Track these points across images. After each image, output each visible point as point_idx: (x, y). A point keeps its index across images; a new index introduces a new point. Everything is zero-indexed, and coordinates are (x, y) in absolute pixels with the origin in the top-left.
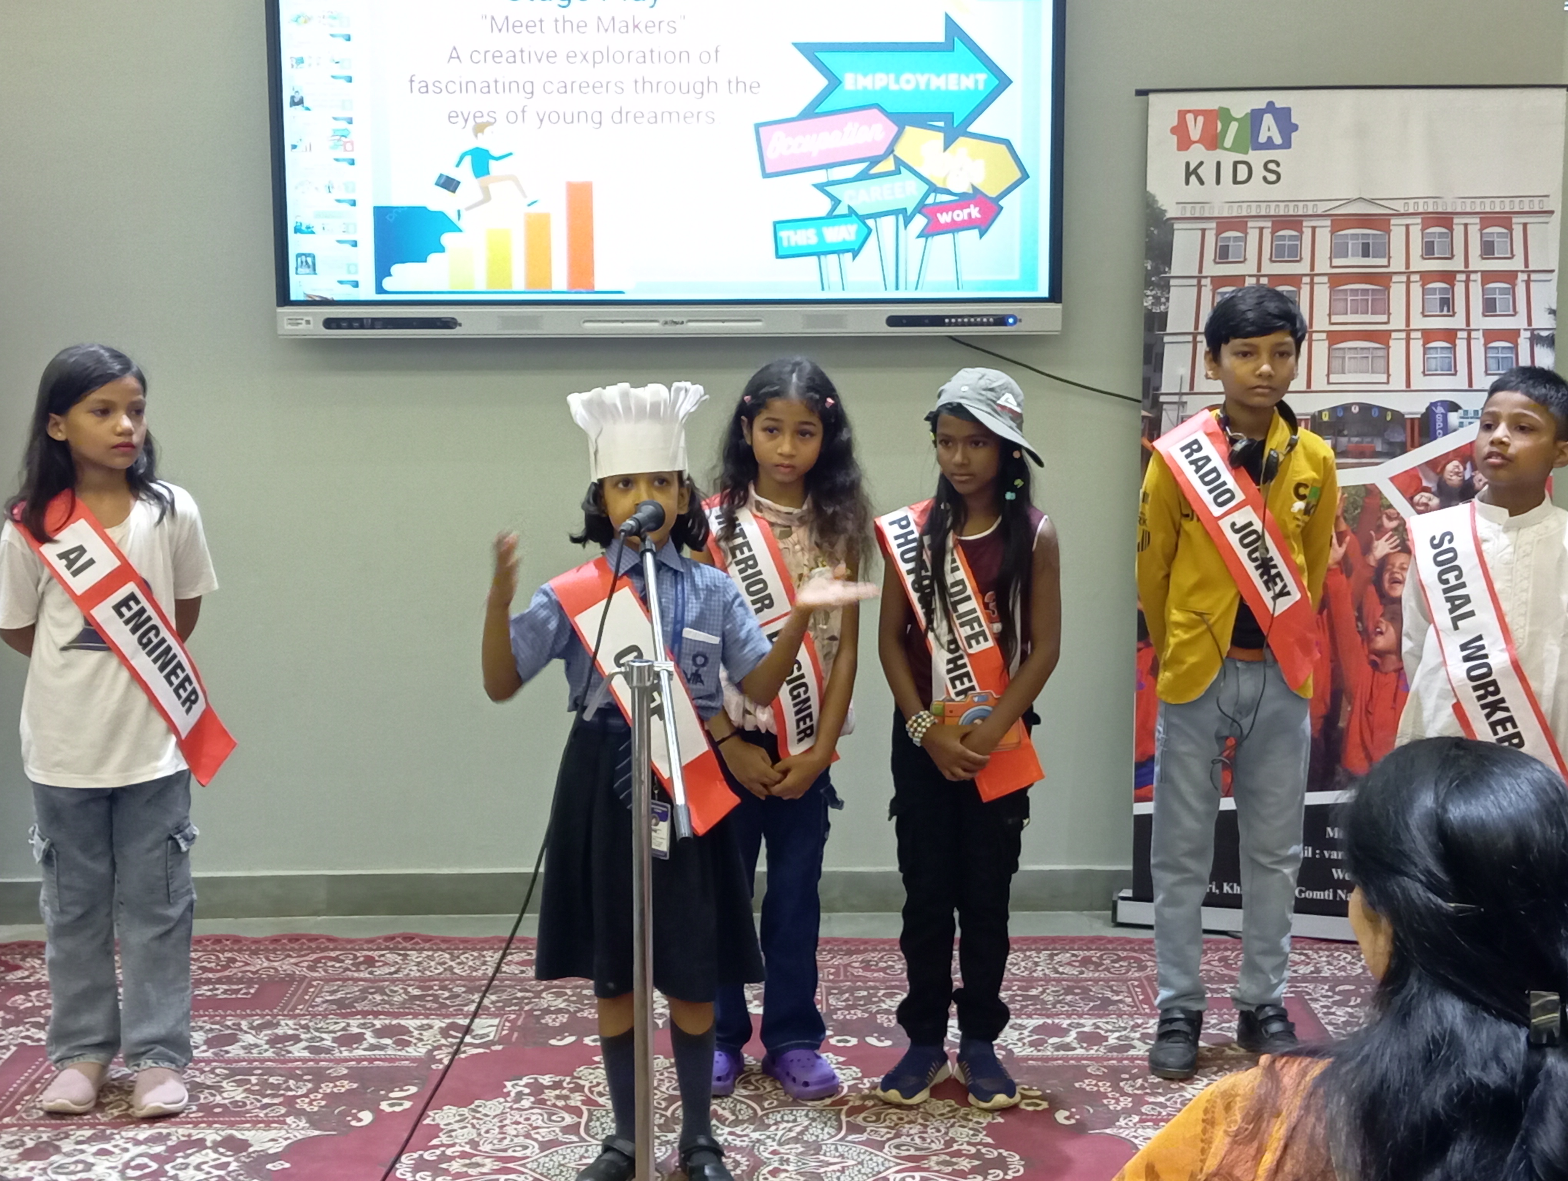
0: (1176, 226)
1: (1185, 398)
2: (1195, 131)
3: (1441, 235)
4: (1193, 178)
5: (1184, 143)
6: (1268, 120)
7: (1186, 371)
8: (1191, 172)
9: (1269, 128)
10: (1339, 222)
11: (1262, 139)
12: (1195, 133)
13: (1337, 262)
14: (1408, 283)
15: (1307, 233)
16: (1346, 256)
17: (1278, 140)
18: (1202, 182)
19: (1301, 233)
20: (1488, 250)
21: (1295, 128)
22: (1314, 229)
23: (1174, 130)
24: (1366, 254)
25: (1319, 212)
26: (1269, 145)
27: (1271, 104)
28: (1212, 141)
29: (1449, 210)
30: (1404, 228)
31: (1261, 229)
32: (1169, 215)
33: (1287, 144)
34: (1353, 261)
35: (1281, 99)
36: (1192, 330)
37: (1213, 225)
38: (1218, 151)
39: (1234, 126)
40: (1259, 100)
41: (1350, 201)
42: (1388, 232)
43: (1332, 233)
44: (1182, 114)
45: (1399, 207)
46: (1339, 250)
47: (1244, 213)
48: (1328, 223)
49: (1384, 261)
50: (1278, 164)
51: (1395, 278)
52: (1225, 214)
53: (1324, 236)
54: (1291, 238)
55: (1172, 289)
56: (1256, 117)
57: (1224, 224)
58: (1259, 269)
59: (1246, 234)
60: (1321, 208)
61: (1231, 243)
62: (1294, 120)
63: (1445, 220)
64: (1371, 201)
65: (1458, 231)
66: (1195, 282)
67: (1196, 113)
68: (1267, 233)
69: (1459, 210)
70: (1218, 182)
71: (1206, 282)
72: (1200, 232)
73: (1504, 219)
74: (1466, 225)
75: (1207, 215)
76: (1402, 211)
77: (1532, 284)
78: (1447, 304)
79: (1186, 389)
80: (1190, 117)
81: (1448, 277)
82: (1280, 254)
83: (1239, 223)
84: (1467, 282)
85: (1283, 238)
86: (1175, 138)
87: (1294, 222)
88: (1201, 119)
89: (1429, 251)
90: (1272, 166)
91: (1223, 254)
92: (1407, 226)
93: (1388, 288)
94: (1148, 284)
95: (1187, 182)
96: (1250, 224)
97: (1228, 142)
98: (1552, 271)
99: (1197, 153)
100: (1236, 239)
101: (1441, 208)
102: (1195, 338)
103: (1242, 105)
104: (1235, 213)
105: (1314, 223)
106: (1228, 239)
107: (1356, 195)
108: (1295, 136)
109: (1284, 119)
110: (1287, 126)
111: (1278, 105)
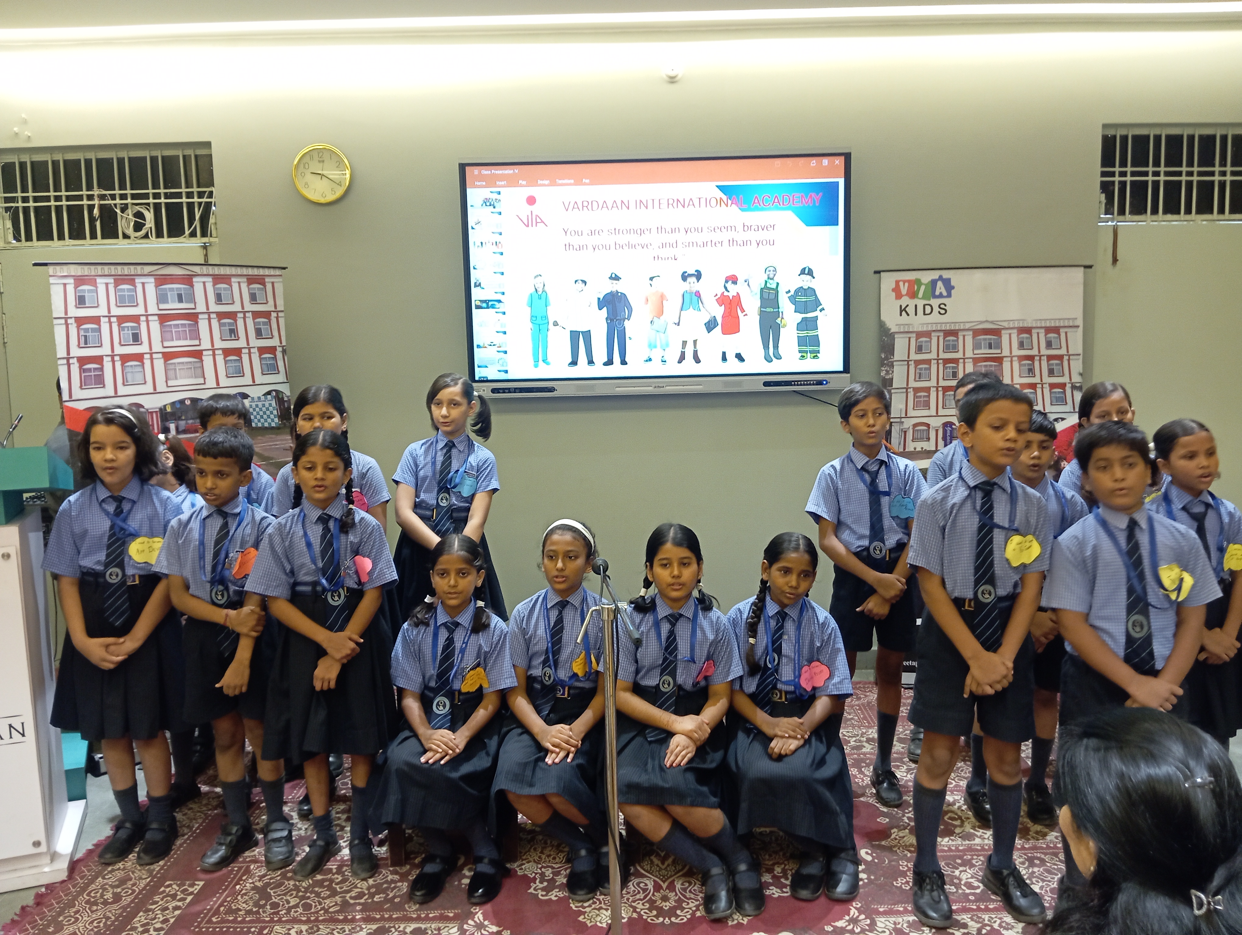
0: (896, 336)
1: (903, 420)
2: (904, 290)
3: (1027, 338)
4: (904, 313)
5: (899, 296)
6: (940, 284)
7: (903, 407)
8: (903, 310)
9: (940, 288)
10: (977, 333)
11: (937, 293)
12: (904, 291)
13: (976, 352)
14: (1011, 362)
15: (961, 338)
16: (981, 348)
17: (945, 294)
18: (908, 315)
19: (958, 338)
20: (1049, 345)
21: (953, 288)
22: (964, 336)
23: (893, 290)
24: (990, 347)
25: (967, 327)
26: (941, 296)
27: (941, 277)
28: (913, 295)
29: (1030, 325)
30: (1008, 336)
31: (938, 337)
32: (892, 331)
33: (949, 295)
34: (984, 351)
35: (946, 274)
36: (905, 386)
37: (914, 335)
38: (916, 299)
39: (923, 288)
40: (935, 275)
41: (982, 322)
42: (1000, 336)
43: (974, 337)
44: (897, 282)
45: (1006, 325)
46: (976, 346)
47: (930, 329)
48: (971, 333)
49: (999, 351)
50: (945, 305)
51: (1005, 359)
52: (920, 329)
53: (969, 340)
54: (953, 341)
55: (895, 367)
56: (934, 283)
57: (919, 335)
58: (938, 356)
59: (931, 339)
60: (967, 326)
61: (923, 344)
62: (953, 283)
63: (1028, 330)
64: (992, 322)
65: (1035, 337)
66: (906, 363)
67: (904, 282)
68: (941, 339)
69: (1034, 325)
70: (916, 315)
71: (912, 363)
72: (907, 339)
73: (1056, 330)
74: (1038, 333)
75: (911, 330)
76: (1007, 327)
77: (1071, 362)
78: (1031, 371)
79: (904, 416)
80: (901, 284)
81: (1031, 358)
82: (947, 349)
83: (928, 334)
84: (1040, 360)
85: (949, 341)
87: (954, 333)
88: (907, 284)
89: (1021, 345)
90: (942, 306)
91: (919, 349)
92: (1010, 335)
93: (1001, 364)
94: (882, 365)
95: (901, 315)
96: (933, 334)
97: (921, 295)
98: (1079, 355)
99: (905, 301)
100: (926, 342)
101: (1026, 325)
102: (907, 391)
103: (926, 277)
104: (925, 329)
105: (964, 333)
106: (922, 342)
107: (985, 320)
108: (953, 291)
109: (947, 284)
110: (949, 287)
111: (944, 277)
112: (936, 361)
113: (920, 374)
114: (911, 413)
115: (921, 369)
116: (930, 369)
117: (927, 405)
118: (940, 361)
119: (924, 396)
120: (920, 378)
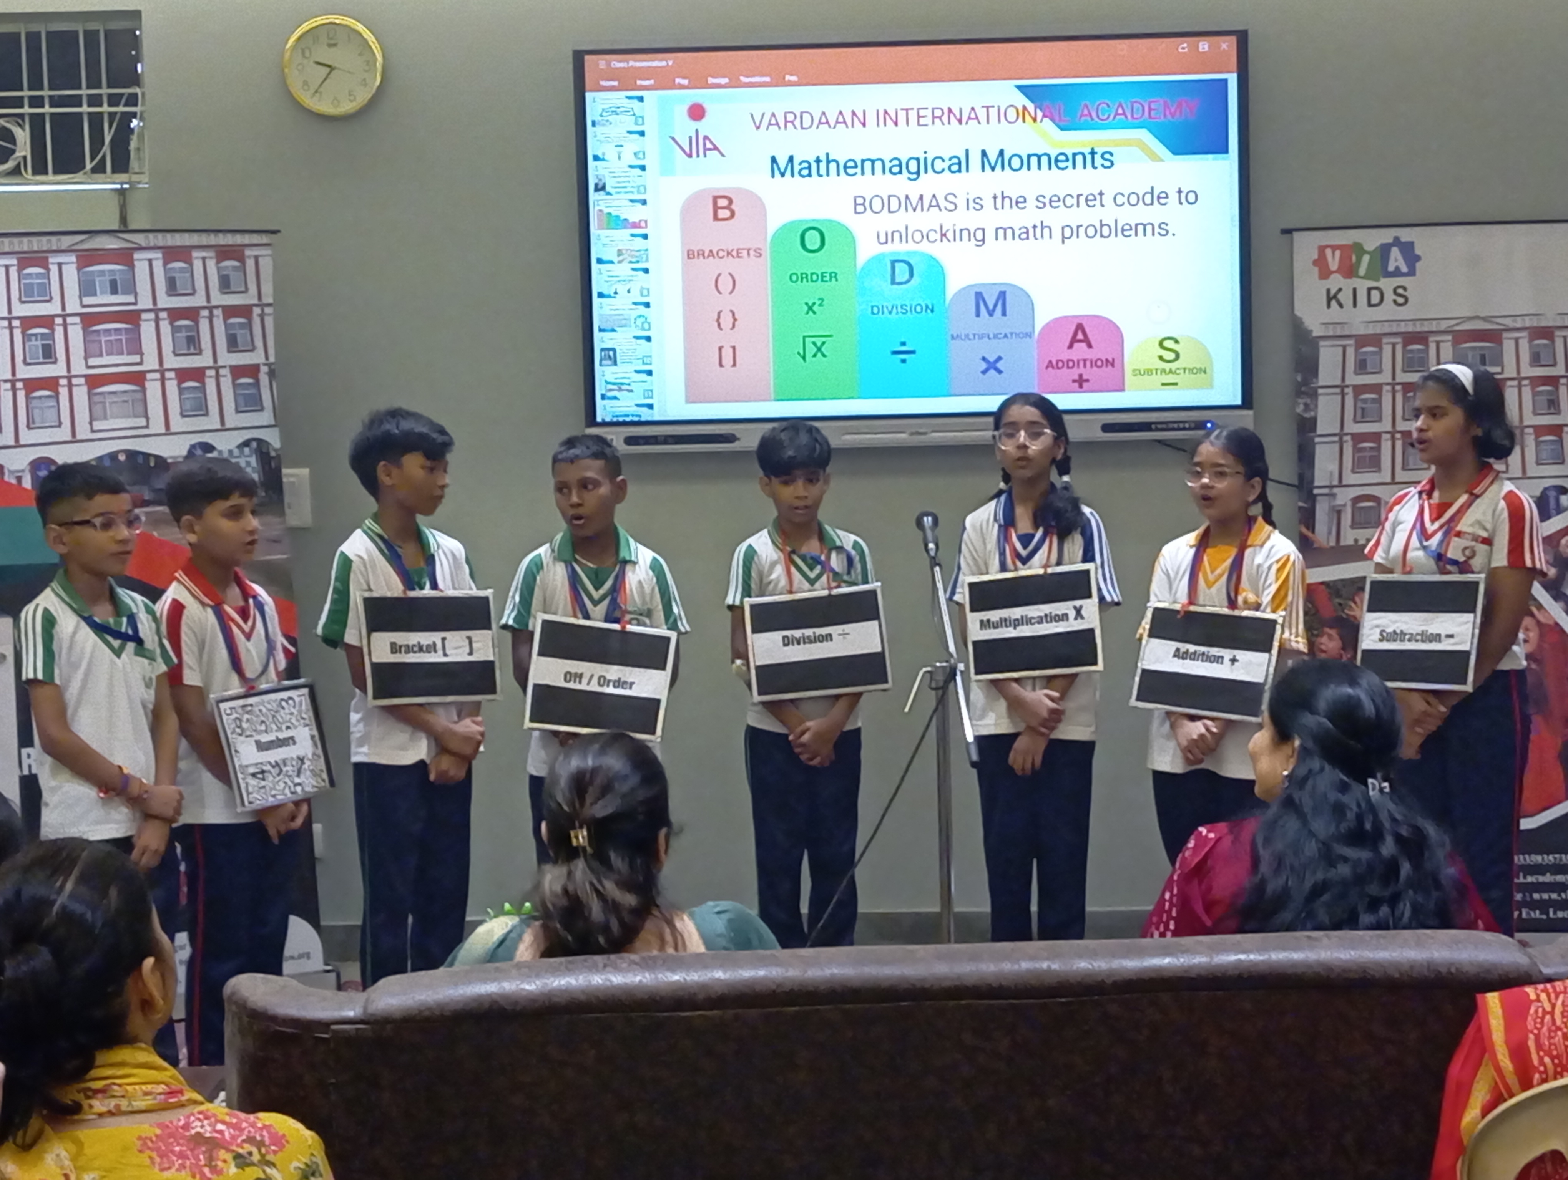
0: (1320, 344)
1: (1335, 490)
2: (1334, 263)
3: (1545, 346)
4: (1333, 303)
5: (1325, 274)
6: (1395, 252)
7: (1335, 467)
8: (1331, 298)
9: (1396, 259)
10: (1459, 337)
11: (1391, 268)
12: (1334, 265)
15: (1433, 347)
17: (1404, 269)
18: (1341, 306)
19: (1428, 346)
21: (1418, 258)
22: (1438, 343)
23: (1315, 263)
25: (1442, 328)
26: (1397, 273)
27: (1397, 240)
28: (1349, 271)
29: (1551, 324)
30: (1514, 341)
31: (1394, 345)
32: (1315, 334)
33: (1412, 272)
35: (1406, 235)
36: (1337, 431)
37: (1351, 342)
38: (1355, 280)
39: (1366, 258)
40: (1386, 236)
41: (1469, 319)
42: (1500, 343)
43: (1454, 345)
44: (1322, 249)
45: (1508, 322)
47: (1378, 331)
48: (1450, 338)
50: (1405, 289)
52: (1362, 332)
53: (1448, 349)
54: (1419, 351)
55: (1319, 397)
56: (1384, 251)
57: (1362, 341)
58: (1394, 378)
59: (1381, 348)
60: (1444, 325)
61: (1368, 357)
62: (1418, 252)
63: (1548, 333)
64: (1486, 319)
65: (1560, 342)
66: (1338, 390)
67: (1334, 248)
68: (1399, 348)
69: (1559, 325)
70: (1355, 304)
71: (1349, 390)
72: (1340, 349)
75: (1347, 333)
76: (1511, 326)
78: (1553, 404)
79: (1336, 483)
80: (1329, 252)
81: (1556, 381)
82: (1408, 366)
83: (1375, 340)
85: (1411, 351)
86: (1316, 269)
87: (1421, 338)
88: (1338, 253)
89: (1536, 359)
90: (1400, 291)
91: (1362, 367)
92: (1517, 340)
94: (1299, 394)
95: (1329, 306)
96: (1385, 340)
97: (1362, 271)
99: (1336, 282)
100: (1373, 353)
101: (1544, 324)
102: (1341, 439)
103: (1372, 240)
104: (1370, 331)
105: (1438, 338)
106: (1366, 353)
107: (1474, 315)
108: (1418, 265)
109: (1408, 250)
110: (1411, 257)
111: (1403, 240)
112: (1389, 388)
113: (1363, 409)
114: (1350, 478)
115: (1365, 401)
116: (1379, 401)
117: (1375, 464)
118: (1398, 388)
119: (1371, 448)
120: (1363, 417)
